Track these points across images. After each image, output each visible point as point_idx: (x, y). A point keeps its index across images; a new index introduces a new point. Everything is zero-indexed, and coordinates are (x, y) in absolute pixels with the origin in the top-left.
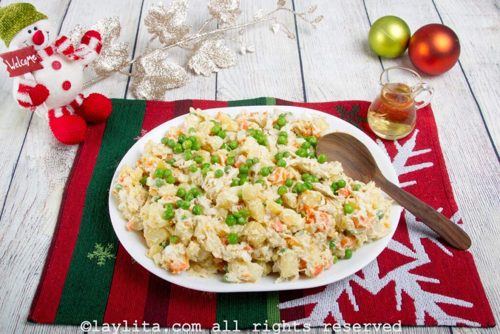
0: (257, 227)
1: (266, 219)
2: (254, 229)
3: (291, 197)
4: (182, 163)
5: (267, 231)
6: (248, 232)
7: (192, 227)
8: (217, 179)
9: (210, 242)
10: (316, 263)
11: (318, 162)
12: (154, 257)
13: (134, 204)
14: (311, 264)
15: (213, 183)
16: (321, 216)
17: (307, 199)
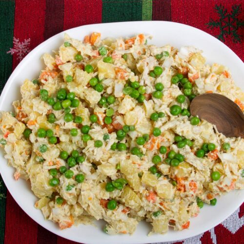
0: (134, 197)
1: (142, 189)
2: (131, 200)
3: (164, 168)
4: (63, 123)
5: (142, 201)
6: (126, 200)
7: (76, 196)
8: (97, 148)
9: (92, 209)
10: (183, 223)
11: (191, 123)
12: (42, 209)
13: (20, 161)
14: (179, 223)
15: (93, 151)
16: (190, 185)
17: (178, 173)
